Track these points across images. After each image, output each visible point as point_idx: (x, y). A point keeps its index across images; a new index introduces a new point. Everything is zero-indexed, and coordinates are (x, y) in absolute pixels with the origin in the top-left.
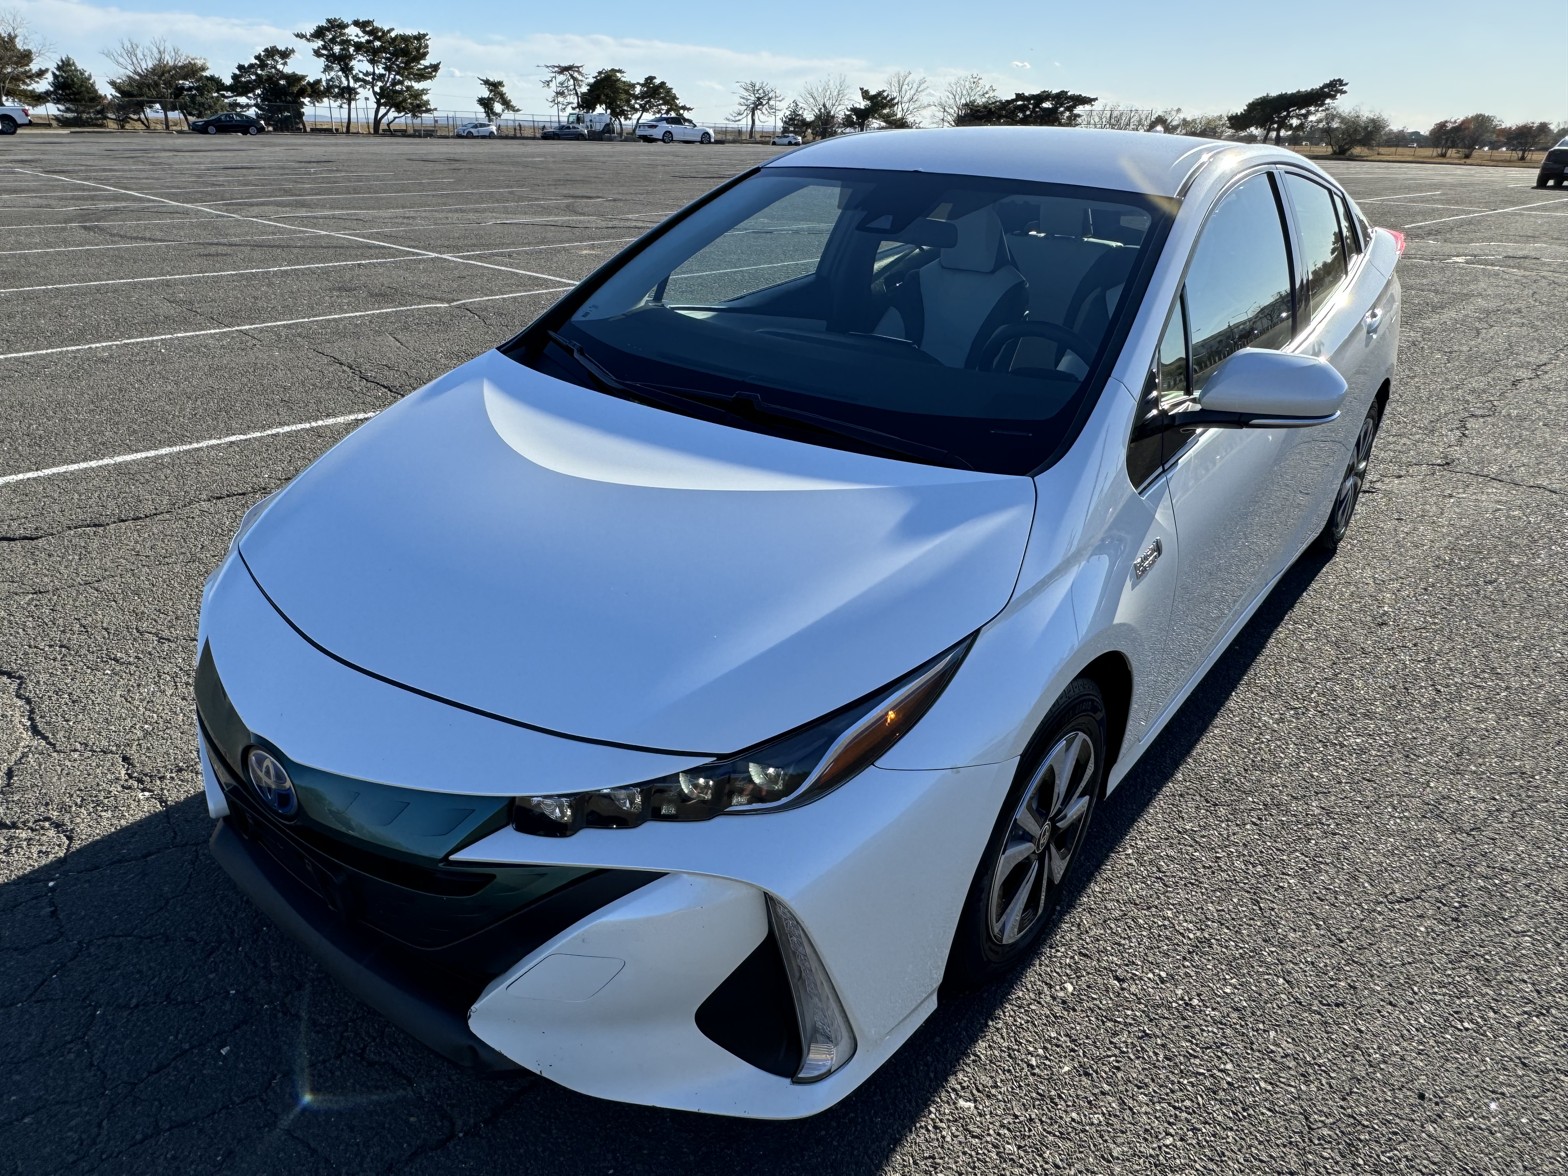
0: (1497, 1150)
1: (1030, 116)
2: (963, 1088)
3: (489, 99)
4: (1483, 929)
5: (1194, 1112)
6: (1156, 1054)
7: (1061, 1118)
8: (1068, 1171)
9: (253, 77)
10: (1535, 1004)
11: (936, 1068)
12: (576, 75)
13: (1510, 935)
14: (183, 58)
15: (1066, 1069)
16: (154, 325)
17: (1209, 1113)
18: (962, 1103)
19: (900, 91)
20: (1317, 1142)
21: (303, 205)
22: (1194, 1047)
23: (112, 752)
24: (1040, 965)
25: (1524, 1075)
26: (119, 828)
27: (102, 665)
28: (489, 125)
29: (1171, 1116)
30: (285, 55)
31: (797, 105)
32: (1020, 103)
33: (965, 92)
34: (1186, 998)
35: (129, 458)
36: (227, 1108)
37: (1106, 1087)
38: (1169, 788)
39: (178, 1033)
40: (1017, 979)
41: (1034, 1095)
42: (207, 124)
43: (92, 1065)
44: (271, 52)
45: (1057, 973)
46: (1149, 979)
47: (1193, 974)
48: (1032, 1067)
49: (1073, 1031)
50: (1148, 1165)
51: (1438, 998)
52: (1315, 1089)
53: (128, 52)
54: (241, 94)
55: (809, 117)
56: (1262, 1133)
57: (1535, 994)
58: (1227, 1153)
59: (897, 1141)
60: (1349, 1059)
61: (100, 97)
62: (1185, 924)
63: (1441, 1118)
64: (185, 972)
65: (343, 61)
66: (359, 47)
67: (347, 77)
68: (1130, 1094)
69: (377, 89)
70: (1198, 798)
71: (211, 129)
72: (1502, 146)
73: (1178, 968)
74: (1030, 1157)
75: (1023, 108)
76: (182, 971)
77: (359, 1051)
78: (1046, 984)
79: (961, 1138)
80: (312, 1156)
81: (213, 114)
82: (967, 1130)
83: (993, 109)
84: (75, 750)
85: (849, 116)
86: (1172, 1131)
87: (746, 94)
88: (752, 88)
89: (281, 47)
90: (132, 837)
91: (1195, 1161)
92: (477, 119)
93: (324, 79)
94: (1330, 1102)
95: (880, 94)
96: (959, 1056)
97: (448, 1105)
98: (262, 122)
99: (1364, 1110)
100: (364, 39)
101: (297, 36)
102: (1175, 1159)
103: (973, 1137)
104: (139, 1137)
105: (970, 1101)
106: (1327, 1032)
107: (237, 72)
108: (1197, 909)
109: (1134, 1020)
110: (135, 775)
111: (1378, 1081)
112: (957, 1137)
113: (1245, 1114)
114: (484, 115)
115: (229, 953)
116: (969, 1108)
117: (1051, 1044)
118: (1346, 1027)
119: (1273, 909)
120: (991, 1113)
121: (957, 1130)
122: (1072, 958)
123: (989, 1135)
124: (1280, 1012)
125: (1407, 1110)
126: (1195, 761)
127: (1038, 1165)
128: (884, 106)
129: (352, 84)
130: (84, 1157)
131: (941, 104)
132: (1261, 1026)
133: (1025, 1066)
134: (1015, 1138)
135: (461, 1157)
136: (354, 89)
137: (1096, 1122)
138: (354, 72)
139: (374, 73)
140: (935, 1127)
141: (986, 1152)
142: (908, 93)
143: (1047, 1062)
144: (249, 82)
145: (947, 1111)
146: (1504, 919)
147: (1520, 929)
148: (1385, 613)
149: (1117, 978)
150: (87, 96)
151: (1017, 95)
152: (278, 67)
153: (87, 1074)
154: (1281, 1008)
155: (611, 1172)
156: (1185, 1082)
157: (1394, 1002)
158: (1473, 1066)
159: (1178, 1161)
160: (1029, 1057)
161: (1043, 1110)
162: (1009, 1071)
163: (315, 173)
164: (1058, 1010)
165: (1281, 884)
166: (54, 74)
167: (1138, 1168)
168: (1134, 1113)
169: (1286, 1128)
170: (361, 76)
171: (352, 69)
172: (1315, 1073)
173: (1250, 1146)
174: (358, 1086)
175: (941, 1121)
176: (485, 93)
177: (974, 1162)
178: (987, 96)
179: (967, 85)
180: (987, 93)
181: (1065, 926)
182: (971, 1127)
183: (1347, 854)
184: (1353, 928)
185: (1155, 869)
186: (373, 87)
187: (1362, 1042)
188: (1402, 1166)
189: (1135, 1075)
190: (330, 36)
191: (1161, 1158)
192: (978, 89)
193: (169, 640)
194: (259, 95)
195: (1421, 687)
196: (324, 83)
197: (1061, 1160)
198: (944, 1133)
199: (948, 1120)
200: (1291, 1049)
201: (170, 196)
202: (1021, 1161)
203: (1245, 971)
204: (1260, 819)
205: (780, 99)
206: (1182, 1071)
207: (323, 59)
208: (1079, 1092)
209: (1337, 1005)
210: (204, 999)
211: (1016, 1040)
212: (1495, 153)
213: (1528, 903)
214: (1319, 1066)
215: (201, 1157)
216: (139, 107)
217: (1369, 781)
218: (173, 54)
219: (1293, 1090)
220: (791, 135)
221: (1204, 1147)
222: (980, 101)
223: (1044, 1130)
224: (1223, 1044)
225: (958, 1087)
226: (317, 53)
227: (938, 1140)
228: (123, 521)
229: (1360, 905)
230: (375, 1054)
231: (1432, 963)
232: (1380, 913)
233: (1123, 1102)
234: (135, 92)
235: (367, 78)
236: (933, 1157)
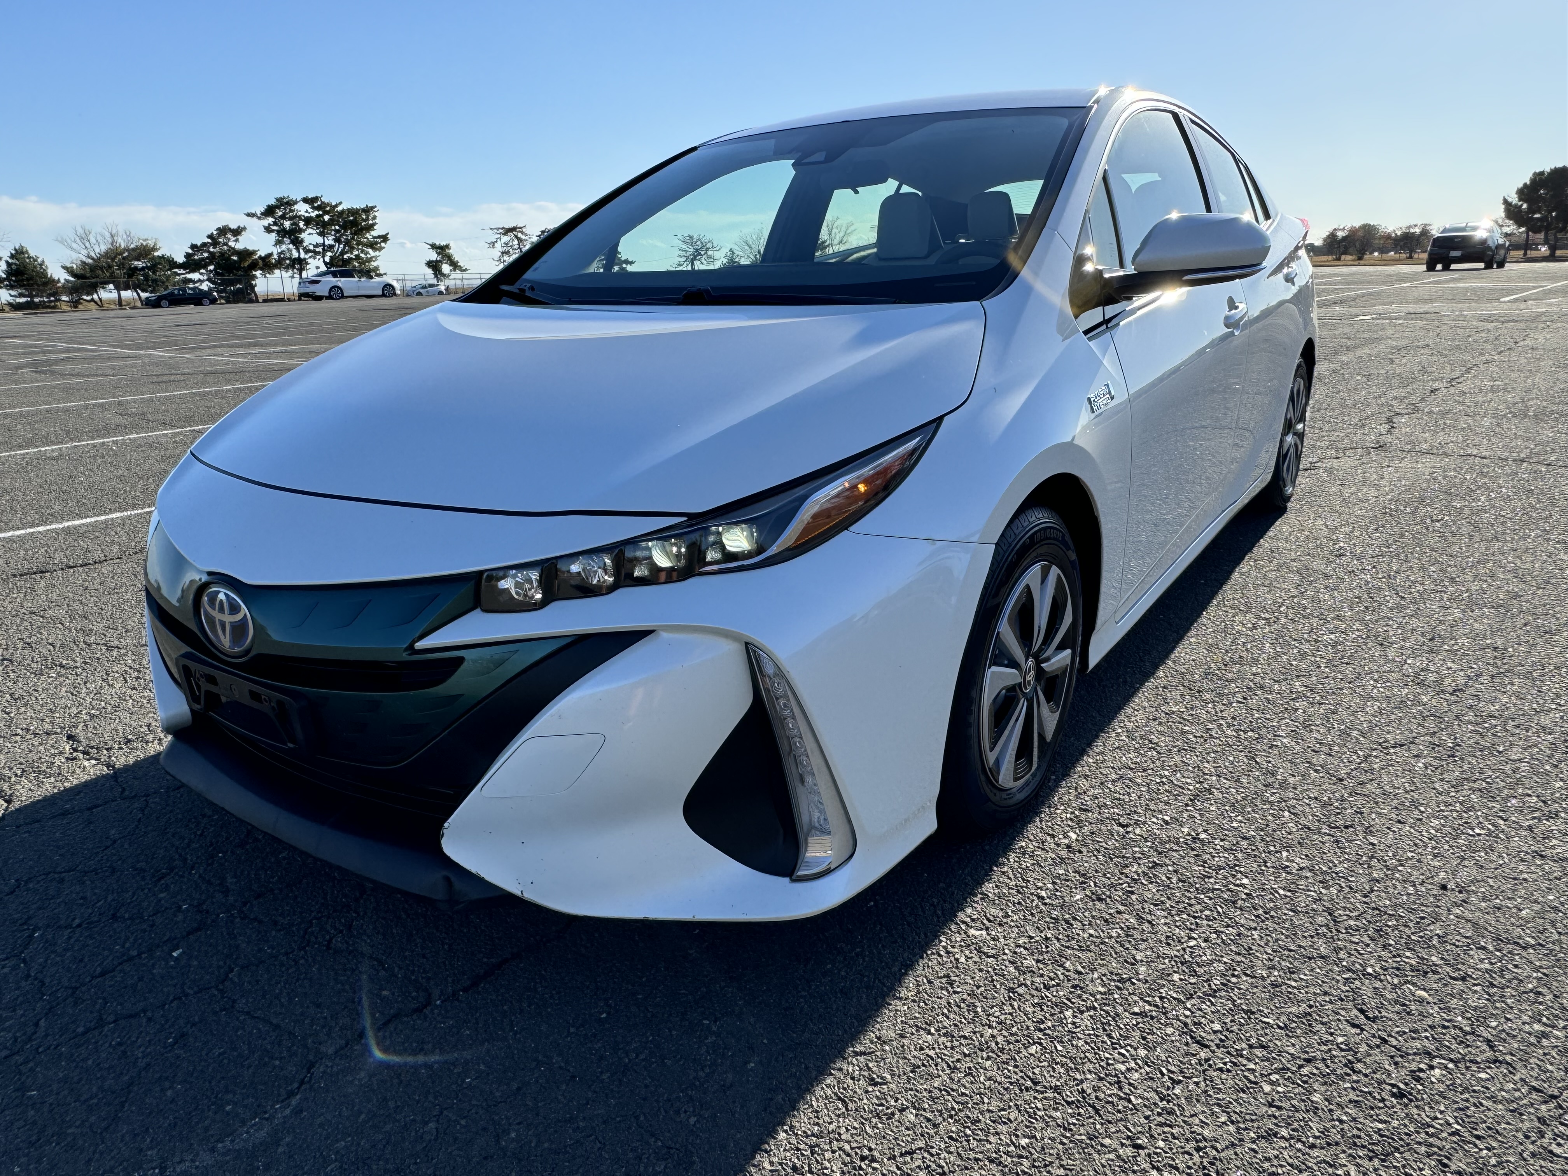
0: (1528, 922)
2: (973, 920)
3: (437, 261)
4: (1480, 761)
5: (1215, 919)
6: (1169, 878)
7: (1078, 935)
8: (1091, 975)
9: (206, 255)
10: (1542, 811)
11: (942, 907)
12: (520, 235)
13: (1507, 763)
14: (136, 240)
15: (1078, 897)
16: (107, 431)
17: (1230, 919)
18: (972, 932)
19: (830, 235)
20: (1344, 931)
21: (256, 345)
22: (1207, 869)
23: (56, 733)
24: (1041, 821)
25: (1543, 864)
26: (62, 789)
27: (47, 670)
28: (438, 285)
29: (1191, 924)
30: (237, 232)
31: (733, 253)
34: (1193, 833)
35: (77, 522)
36: (180, 998)
37: (1122, 908)
38: (1150, 684)
39: (124, 943)
40: (1018, 833)
41: (1048, 919)
42: (160, 298)
43: (28, 976)
44: (223, 231)
45: (1059, 825)
46: (1154, 823)
47: (1197, 815)
48: (1043, 898)
49: (1082, 868)
50: (1173, 963)
51: (1446, 814)
52: (1335, 891)
53: (81, 239)
54: (193, 271)
55: (745, 263)
56: (1287, 929)
57: (1541, 804)
58: (1253, 947)
59: (909, 966)
60: (1366, 866)
61: (53, 280)
62: (1183, 780)
63: (1467, 903)
64: (134, 894)
65: (293, 235)
66: (308, 221)
67: (298, 249)
68: (1147, 910)
69: (327, 259)
70: (1182, 688)
71: (164, 303)
72: (1390, 251)
73: (1182, 812)
74: (1050, 967)
76: (130, 893)
77: (325, 943)
78: (1049, 835)
79: (977, 959)
80: (274, 1031)
81: (166, 289)
82: (981, 952)
84: (16, 735)
86: (1194, 935)
87: (684, 247)
88: (690, 240)
89: (233, 226)
90: (77, 795)
91: (1222, 956)
92: (426, 280)
93: (275, 253)
94: (1352, 900)
96: (966, 895)
97: (423, 978)
98: (215, 294)
99: (1388, 902)
100: (314, 214)
101: (248, 215)
102: (1201, 956)
103: (988, 957)
104: (81, 1030)
105: (981, 929)
106: (1339, 848)
107: (190, 251)
108: (1194, 768)
109: (1142, 854)
110: (81, 748)
111: (1398, 880)
112: (971, 958)
113: (1268, 916)
114: (433, 276)
115: (182, 876)
116: (981, 936)
117: (1060, 879)
118: (1358, 843)
119: (1270, 762)
120: (1005, 937)
121: (971, 953)
122: (1072, 813)
123: (1005, 954)
124: (1290, 837)
125: (1432, 899)
126: (1174, 662)
127: (1059, 973)
129: (303, 255)
130: (18, 1052)
132: (1272, 848)
133: (1035, 898)
134: (1032, 954)
135: (439, 1018)
136: (305, 259)
137: (1114, 935)
138: (305, 245)
139: (324, 245)
140: (948, 953)
141: (1003, 967)
143: (1058, 894)
144: (203, 259)
145: (958, 939)
146: (1500, 752)
147: (1516, 757)
148: (1341, 548)
149: (1121, 825)
150: (39, 281)
152: (230, 244)
153: (23, 984)
154: (1290, 834)
155: (604, 1015)
156: (1202, 896)
157: (1402, 820)
158: (1492, 861)
159: (1204, 958)
160: (1039, 891)
161: (1059, 930)
162: (1019, 903)
163: (267, 323)
164: (1064, 853)
165: (1275, 743)
166: (7, 262)
167: (1164, 966)
168: (1153, 925)
169: (1311, 923)
170: (311, 248)
171: (302, 241)
172: (1333, 879)
173: (1277, 940)
174: (324, 971)
175: (953, 947)
176: (433, 256)
177: (992, 976)
181: (1062, 791)
182: (985, 950)
183: (1335, 717)
184: (1352, 770)
185: (1147, 742)
186: (323, 257)
187: (1376, 852)
188: (1434, 942)
189: (1150, 896)
190: (281, 213)
191: (1186, 956)
193: (118, 648)
194: (211, 271)
195: (1386, 596)
196: (276, 257)
197: (1083, 967)
198: (957, 956)
199: (961, 946)
200: (1305, 863)
201: (121, 347)
202: (1041, 971)
203: (1250, 809)
204: (1245, 699)
205: (717, 249)
206: (1197, 889)
207: (274, 235)
208: (1094, 914)
209: (1346, 827)
210: (154, 914)
211: (1023, 879)
212: (1384, 256)
213: (1520, 739)
214: (1337, 873)
215: (150, 1041)
216: (93, 288)
217: (1347, 664)
218: (125, 236)
219: (1312, 893)
221: (1229, 944)
223: (1062, 945)
224: (1236, 865)
225: (968, 920)
226: (268, 230)
227: (951, 962)
228: (71, 567)
229: (1356, 752)
230: (342, 943)
231: (1435, 789)
232: (1376, 757)
233: (1141, 917)
234: (88, 275)
235: (317, 250)
236: (948, 976)
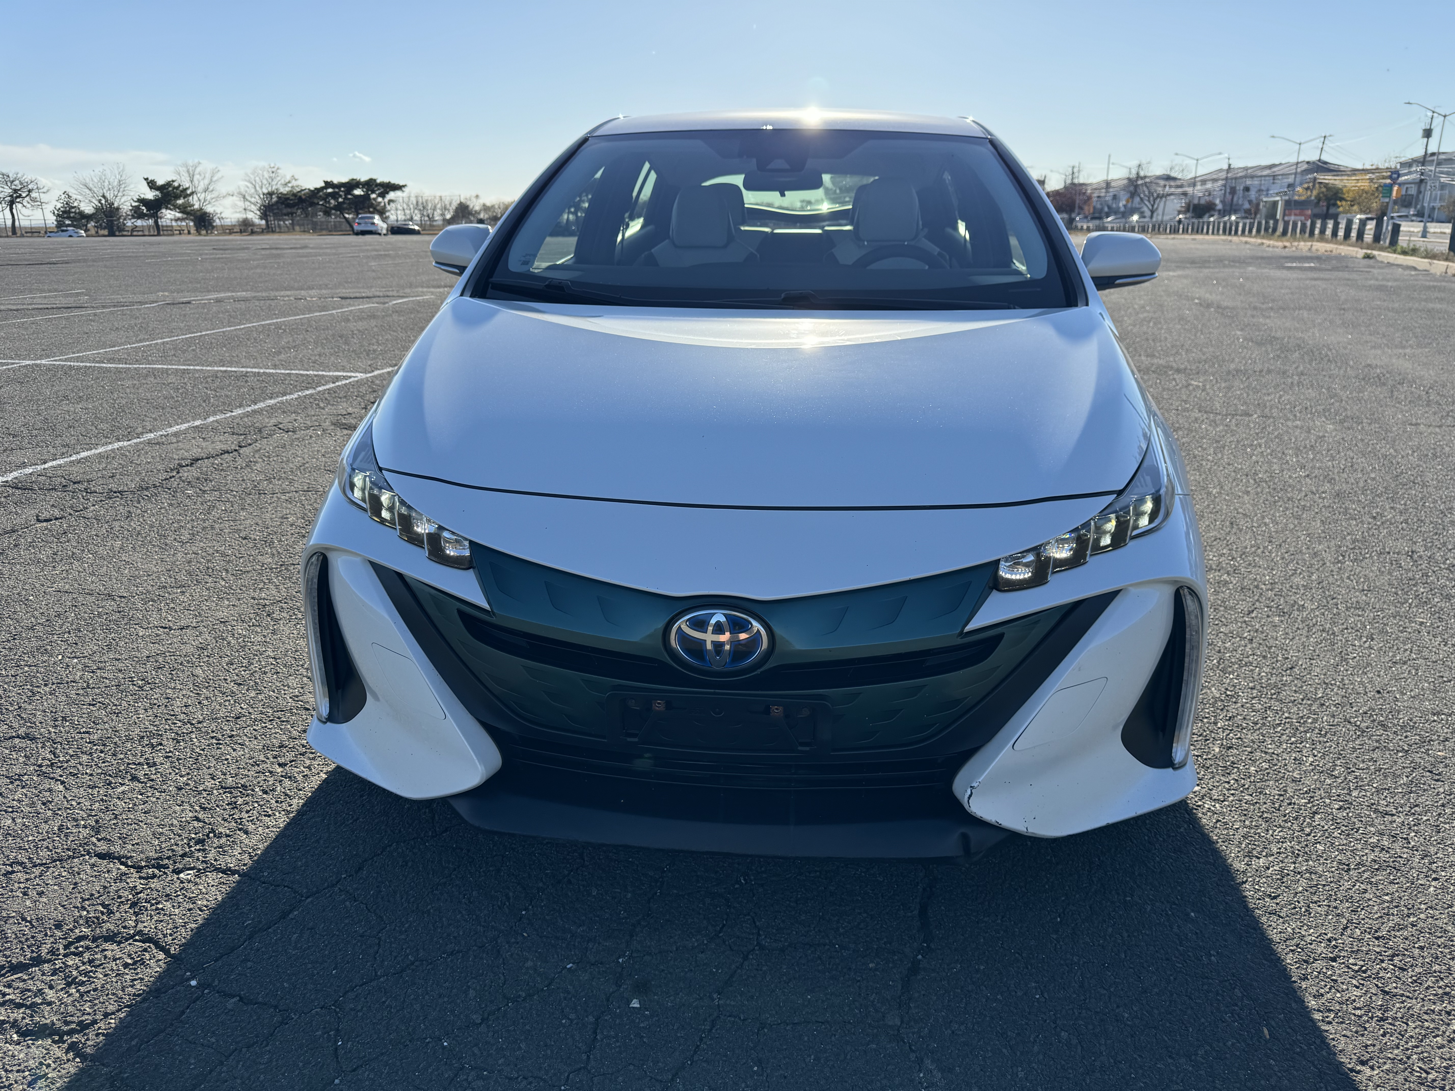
1: (343, 203)
32: (330, 190)
33: (265, 182)
55: (88, 209)
75: (334, 195)
83: (303, 197)
85: (137, 207)
95: (169, 184)
128: (177, 197)
131: (240, 193)
142: (202, 183)
151: (326, 182)
178: (290, 185)
179: (266, 175)
180: (289, 182)
192: (279, 178)
205: (45, 190)
220: (69, 228)
222: (284, 190)
